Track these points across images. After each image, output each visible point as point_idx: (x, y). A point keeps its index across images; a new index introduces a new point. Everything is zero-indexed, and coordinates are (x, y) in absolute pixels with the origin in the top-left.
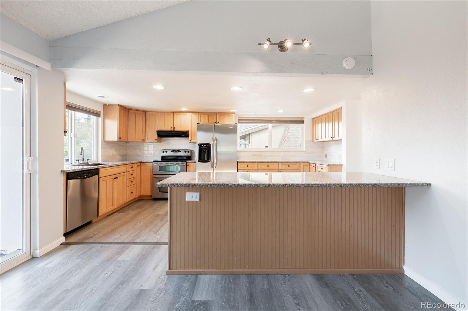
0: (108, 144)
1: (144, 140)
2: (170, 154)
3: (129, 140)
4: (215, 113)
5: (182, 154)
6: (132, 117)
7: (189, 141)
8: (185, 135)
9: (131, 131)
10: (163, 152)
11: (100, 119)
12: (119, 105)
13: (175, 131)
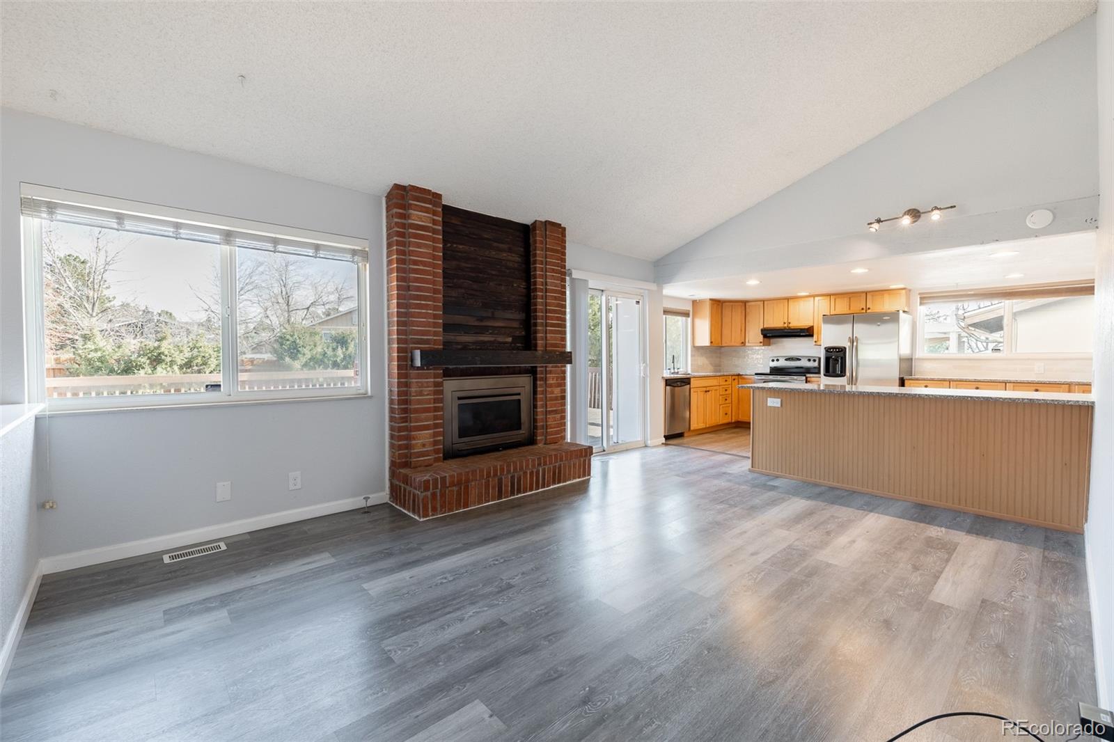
0: (698, 350)
1: (743, 343)
2: (782, 363)
3: (723, 345)
4: (863, 292)
5: (804, 363)
6: (727, 312)
7: (814, 343)
8: (807, 333)
9: (726, 332)
10: (773, 361)
11: (689, 320)
12: (711, 300)
13: (790, 329)
